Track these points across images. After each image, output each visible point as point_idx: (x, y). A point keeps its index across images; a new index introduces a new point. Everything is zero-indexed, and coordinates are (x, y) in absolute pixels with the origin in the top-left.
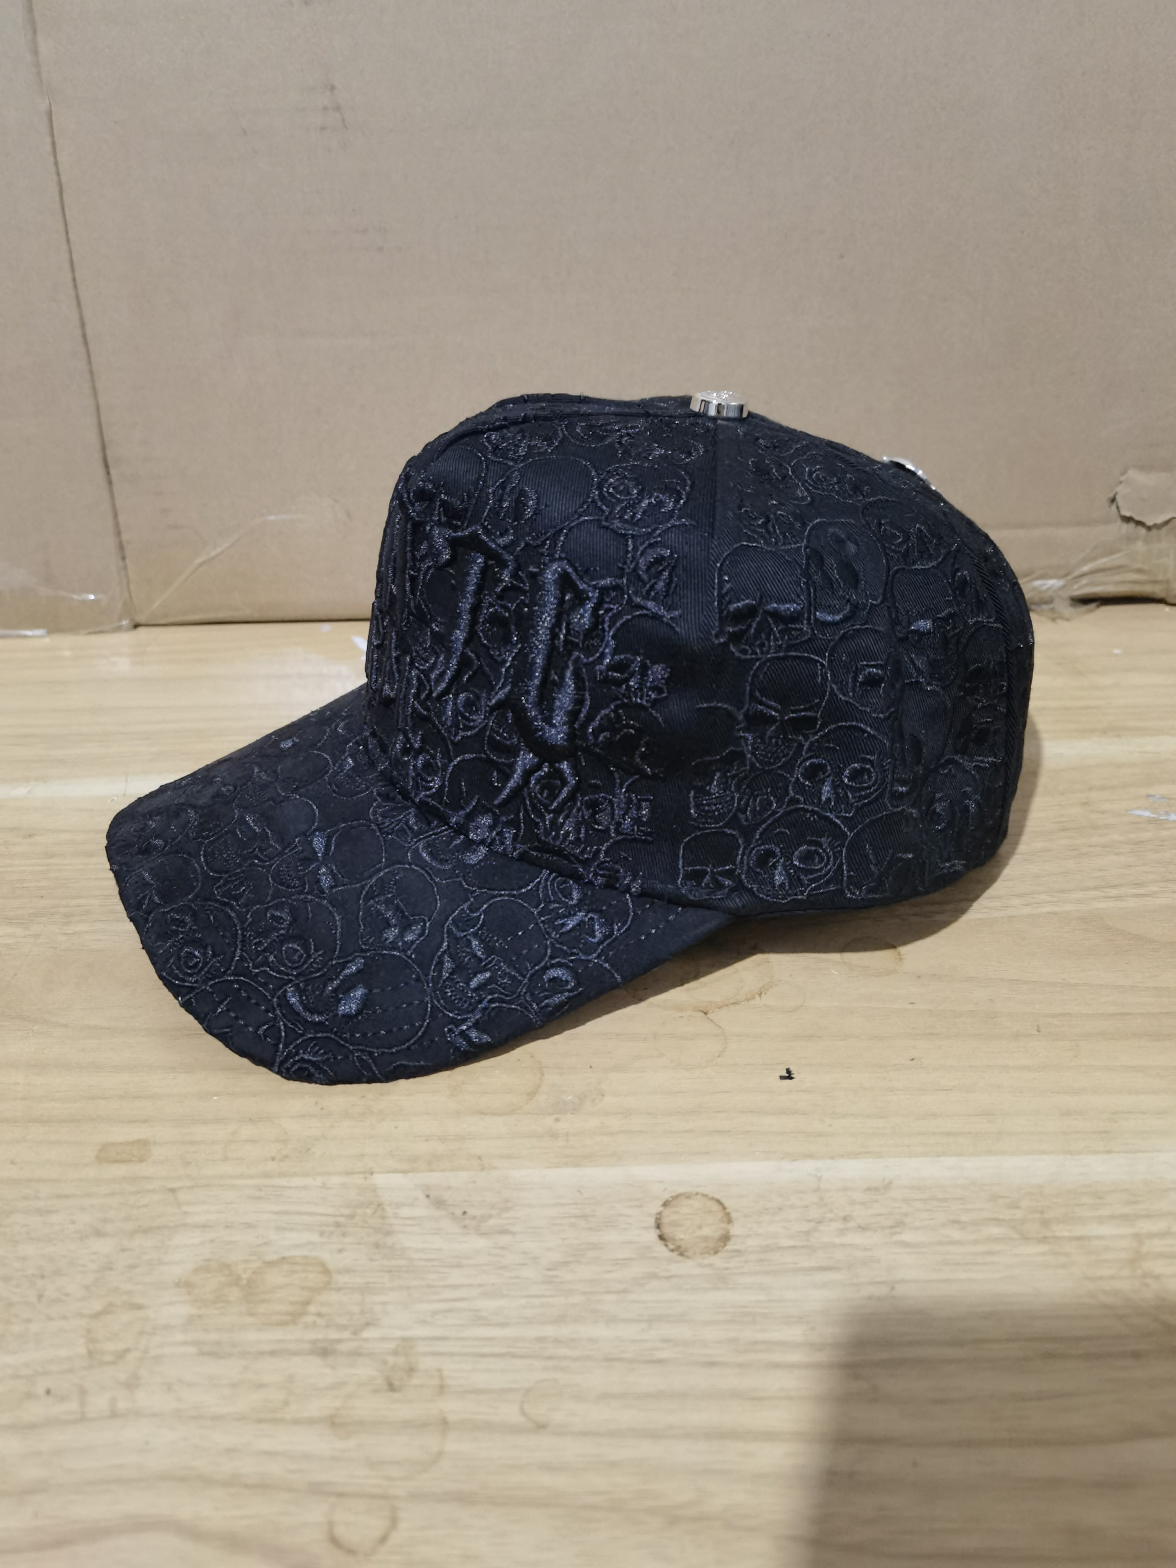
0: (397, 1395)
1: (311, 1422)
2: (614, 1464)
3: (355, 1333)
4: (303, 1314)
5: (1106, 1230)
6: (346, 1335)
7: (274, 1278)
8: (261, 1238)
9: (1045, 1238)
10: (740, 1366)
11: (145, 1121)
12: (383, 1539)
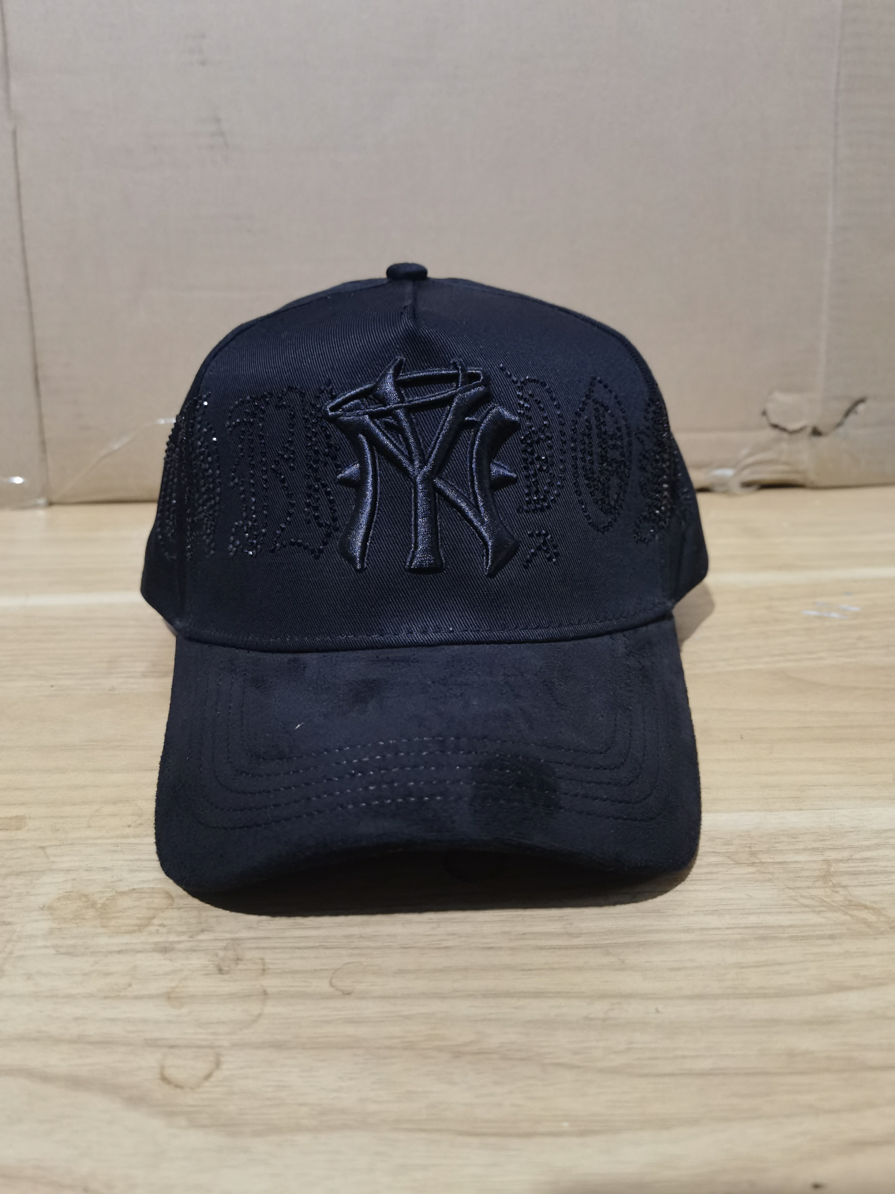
0: (226, 977)
1: (151, 997)
2: (407, 1017)
3: (192, 937)
4: (147, 926)
5: (802, 857)
6: (183, 938)
7: (125, 902)
8: (115, 877)
9: (754, 863)
10: (512, 949)
11: (23, 804)
12: (208, 1077)
